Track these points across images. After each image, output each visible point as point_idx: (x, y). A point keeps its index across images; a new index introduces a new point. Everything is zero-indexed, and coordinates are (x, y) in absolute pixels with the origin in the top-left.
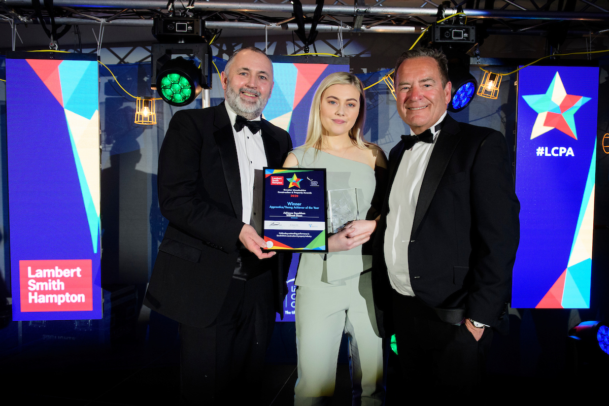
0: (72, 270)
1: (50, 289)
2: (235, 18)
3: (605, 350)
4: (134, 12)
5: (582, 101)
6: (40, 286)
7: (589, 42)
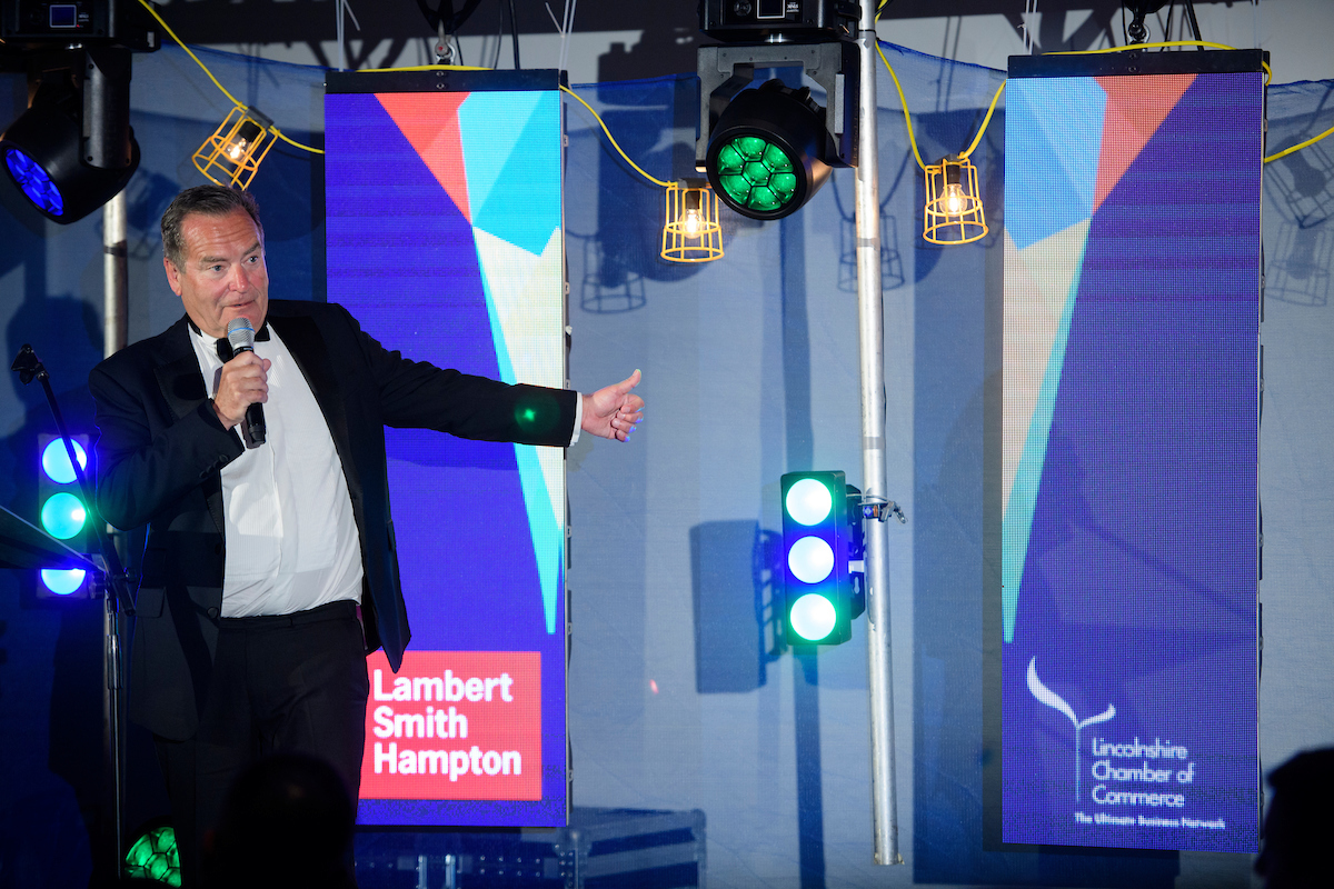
0: (488, 680)
1: (430, 734)
6: (404, 724)
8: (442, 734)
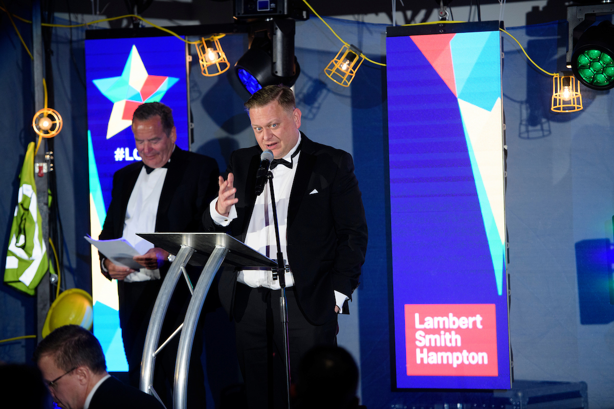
0: (470, 318)
1: (443, 345)
6: (430, 340)
8: (449, 344)
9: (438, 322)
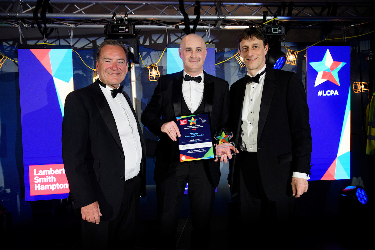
0: (60, 170)
1: (47, 181)
2: (149, 23)
3: (361, 202)
4: (91, 20)
5: (342, 65)
6: (41, 180)
7: (344, 32)
8: (50, 181)
9: (45, 172)
